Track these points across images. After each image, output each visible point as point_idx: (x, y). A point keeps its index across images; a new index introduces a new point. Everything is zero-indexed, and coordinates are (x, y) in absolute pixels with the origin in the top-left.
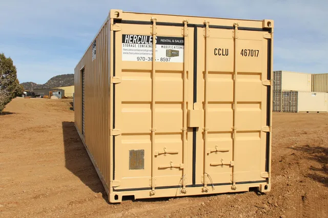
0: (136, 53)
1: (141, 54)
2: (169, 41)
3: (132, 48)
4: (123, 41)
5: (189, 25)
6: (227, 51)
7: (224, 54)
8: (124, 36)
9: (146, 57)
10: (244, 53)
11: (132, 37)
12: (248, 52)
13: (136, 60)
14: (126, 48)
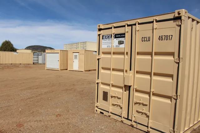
0: (107, 44)
1: (108, 44)
2: (120, 36)
3: (105, 41)
4: (103, 39)
5: (128, 26)
6: (149, 38)
7: (148, 40)
8: (103, 36)
9: (110, 45)
10: (160, 38)
11: (106, 36)
12: (164, 37)
13: (107, 47)
14: (103, 42)
